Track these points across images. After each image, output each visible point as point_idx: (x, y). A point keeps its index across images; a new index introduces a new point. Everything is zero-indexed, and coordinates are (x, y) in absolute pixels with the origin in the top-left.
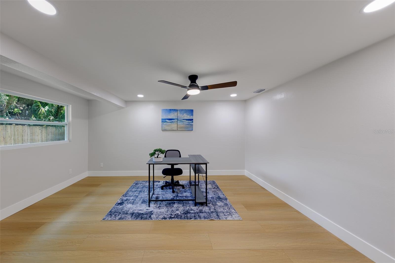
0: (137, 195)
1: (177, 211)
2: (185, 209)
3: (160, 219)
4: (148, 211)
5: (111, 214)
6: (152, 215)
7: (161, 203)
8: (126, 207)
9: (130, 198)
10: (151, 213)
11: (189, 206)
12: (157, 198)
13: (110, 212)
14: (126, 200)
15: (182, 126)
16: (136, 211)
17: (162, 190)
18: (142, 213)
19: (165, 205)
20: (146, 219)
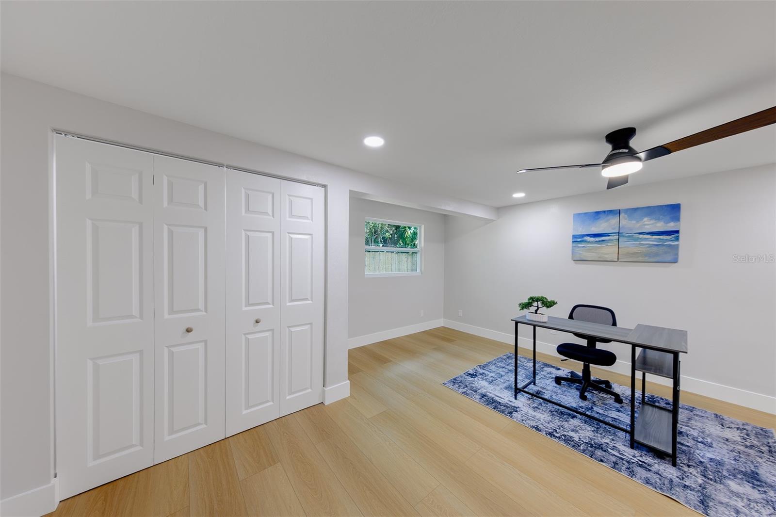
0: (503, 373)
1: (572, 431)
2: (595, 439)
3: (527, 426)
4: (510, 403)
5: (454, 381)
6: (514, 412)
7: (543, 404)
8: (478, 383)
9: (489, 373)
10: (515, 409)
11: (613, 440)
12: (537, 392)
13: (454, 379)
14: (481, 374)
15: (636, 250)
16: (490, 395)
17: (556, 385)
18: (500, 402)
19: (550, 411)
20: (503, 412)
